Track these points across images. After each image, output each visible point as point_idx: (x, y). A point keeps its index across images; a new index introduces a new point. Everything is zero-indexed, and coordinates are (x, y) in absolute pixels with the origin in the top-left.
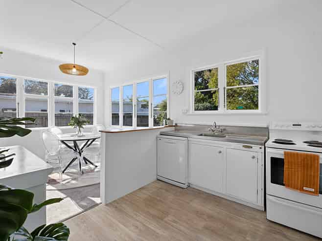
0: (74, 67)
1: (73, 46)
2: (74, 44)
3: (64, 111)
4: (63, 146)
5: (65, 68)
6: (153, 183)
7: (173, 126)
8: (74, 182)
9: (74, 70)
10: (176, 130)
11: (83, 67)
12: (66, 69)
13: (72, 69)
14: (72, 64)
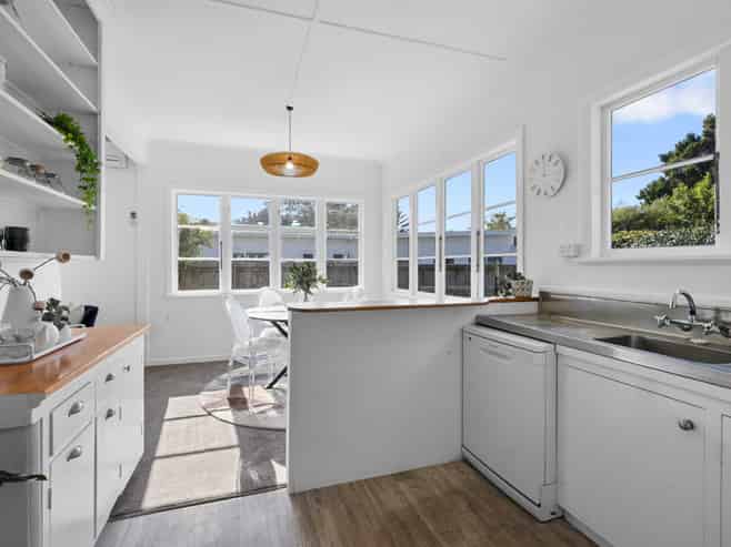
0: (290, 159)
1: (287, 112)
2: (290, 108)
3: (340, 256)
4: (276, 330)
5: (272, 163)
6: (445, 465)
7: (529, 299)
8: (273, 413)
9: (290, 166)
10: (541, 312)
11: (306, 157)
12: (274, 164)
13: (284, 164)
14: (285, 153)
